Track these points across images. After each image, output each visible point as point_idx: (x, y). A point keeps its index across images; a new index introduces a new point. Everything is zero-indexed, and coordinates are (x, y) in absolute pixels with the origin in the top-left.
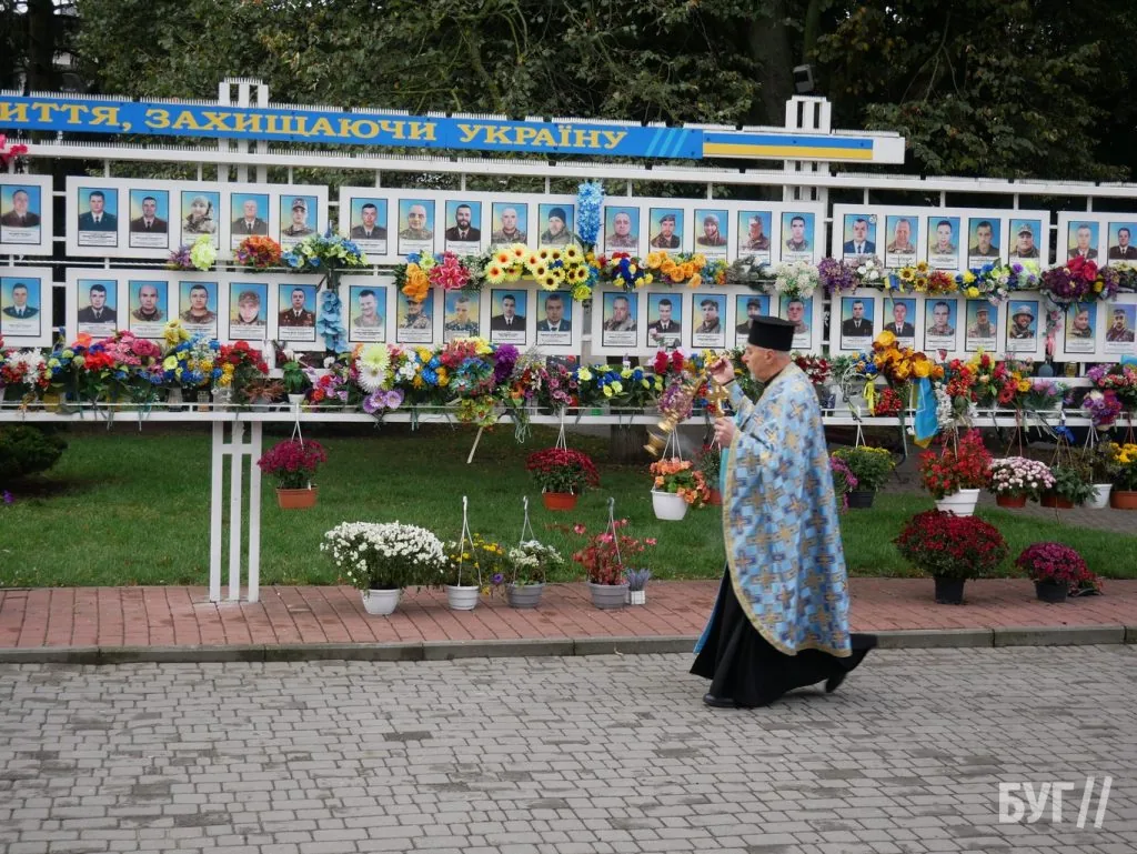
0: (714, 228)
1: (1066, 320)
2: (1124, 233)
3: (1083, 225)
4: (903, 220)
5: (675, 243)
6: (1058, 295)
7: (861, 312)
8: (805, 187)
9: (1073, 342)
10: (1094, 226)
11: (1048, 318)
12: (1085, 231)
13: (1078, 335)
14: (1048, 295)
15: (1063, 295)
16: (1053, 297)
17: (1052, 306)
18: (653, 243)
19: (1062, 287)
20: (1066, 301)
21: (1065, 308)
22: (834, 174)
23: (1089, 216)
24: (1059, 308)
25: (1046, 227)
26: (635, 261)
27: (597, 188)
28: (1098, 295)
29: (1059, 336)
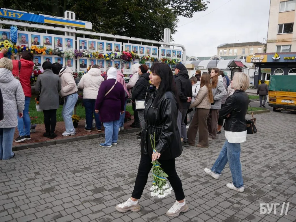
0: (48, 41)
1: (125, 65)
2: (135, 48)
3: (128, 46)
4: (92, 42)
5: (38, 44)
6: (124, 60)
7: (84, 62)
8: (70, 32)
9: (127, 70)
10: (130, 46)
11: (122, 65)
12: (128, 47)
13: (127, 68)
14: (122, 60)
15: (125, 60)
16: (123, 60)
17: (123, 62)
18: (32, 43)
19: (125, 58)
20: (126, 61)
21: (125, 63)
22: (77, 30)
23: (129, 44)
24: (124, 63)
25: (121, 46)
26: (28, 47)
27: (16, 28)
28: (131, 60)
29: (124, 69)
